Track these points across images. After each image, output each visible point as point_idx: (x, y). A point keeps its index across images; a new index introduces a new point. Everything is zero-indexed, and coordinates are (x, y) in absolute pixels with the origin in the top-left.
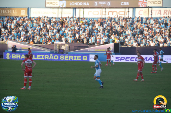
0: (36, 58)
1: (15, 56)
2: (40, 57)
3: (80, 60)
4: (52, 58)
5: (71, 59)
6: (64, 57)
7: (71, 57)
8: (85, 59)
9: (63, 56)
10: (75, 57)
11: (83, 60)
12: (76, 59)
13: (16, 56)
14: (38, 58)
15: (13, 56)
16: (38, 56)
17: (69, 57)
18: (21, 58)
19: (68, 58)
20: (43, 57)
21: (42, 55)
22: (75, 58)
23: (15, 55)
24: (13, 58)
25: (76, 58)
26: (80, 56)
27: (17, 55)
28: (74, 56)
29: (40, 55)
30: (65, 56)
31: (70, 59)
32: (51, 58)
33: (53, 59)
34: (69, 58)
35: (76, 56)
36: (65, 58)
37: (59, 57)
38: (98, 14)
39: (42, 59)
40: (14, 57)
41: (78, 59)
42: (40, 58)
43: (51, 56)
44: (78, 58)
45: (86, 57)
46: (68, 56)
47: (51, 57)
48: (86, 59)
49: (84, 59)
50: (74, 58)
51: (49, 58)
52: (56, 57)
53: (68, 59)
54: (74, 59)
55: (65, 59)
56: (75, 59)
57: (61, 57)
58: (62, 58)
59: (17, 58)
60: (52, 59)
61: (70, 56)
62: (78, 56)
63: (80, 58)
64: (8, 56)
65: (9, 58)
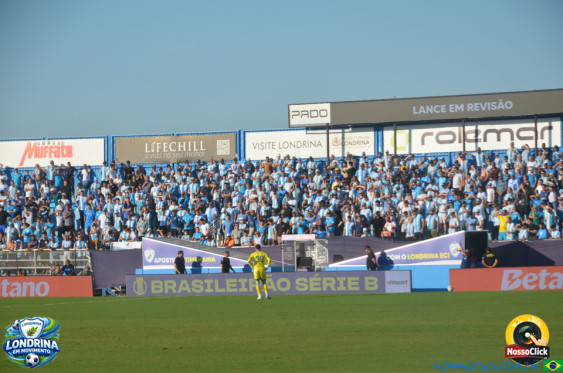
0: (223, 290)
1: (160, 286)
2: (235, 285)
3: (357, 289)
4: (273, 287)
5: (329, 288)
6: (308, 284)
7: (330, 282)
8: (373, 286)
9: (305, 280)
10: (341, 280)
11: (367, 288)
12: (344, 289)
13: (163, 286)
14: (229, 290)
15: (153, 287)
16: (228, 281)
17: (321, 282)
18: (180, 291)
19: (318, 284)
20: (243, 285)
21: (240, 280)
22: (342, 284)
23: (161, 282)
24: (153, 291)
25: (345, 284)
26: (357, 279)
27: (166, 282)
28: (338, 279)
29: (235, 280)
30: (312, 280)
31: (325, 289)
33: (275, 289)
34: (321, 286)
35: (344, 279)
36: (312, 284)
37: (293, 285)
38: (452, 142)
39: (241, 290)
40: (159, 289)
41: (350, 288)
42: (236, 290)
44: (350, 284)
45: (376, 279)
46: (319, 279)
48: (376, 288)
49: (370, 286)
50: (337, 284)
52: (284, 285)
53: (319, 289)
54: (339, 289)
55: (312, 289)
56: (342, 288)
57: (297, 281)
58: (300, 287)
59: (166, 291)
60: (271, 289)
61: (325, 279)
62: (350, 279)
63: (357, 283)
64: (140, 287)
65: (143, 293)
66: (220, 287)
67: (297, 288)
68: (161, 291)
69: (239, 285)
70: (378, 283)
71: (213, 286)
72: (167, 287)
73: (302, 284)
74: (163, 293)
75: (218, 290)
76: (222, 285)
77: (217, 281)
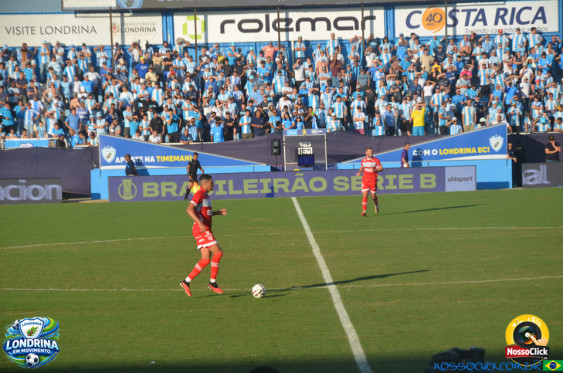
0: (240, 192)
1: (155, 189)
2: (255, 186)
3: (412, 187)
4: (304, 187)
6: (350, 183)
8: (430, 184)
9: (346, 179)
10: (391, 178)
11: (423, 186)
12: (394, 187)
13: (160, 189)
14: (247, 192)
15: (145, 190)
16: (246, 182)
20: (265, 186)
21: (262, 181)
22: (391, 182)
23: (156, 185)
24: (146, 195)
25: (396, 182)
26: (411, 176)
27: (164, 184)
28: (387, 177)
29: (256, 181)
30: (353, 178)
32: (300, 188)
33: (306, 190)
35: (395, 177)
36: (354, 183)
37: (330, 184)
38: (258, 30)
39: (262, 191)
40: (153, 192)
41: (402, 187)
42: (256, 192)
43: (297, 181)
44: (401, 182)
45: (433, 177)
47: (300, 184)
48: (434, 185)
49: (426, 184)
50: (386, 183)
51: (290, 187)
52: (318, 184)
54: (388, 187)
55: (354, 188)
56: (391, 186)
57: (336, 180)
58: (340, 186)
59: (164, 195)
60: (303, 190)
62: (401, 177)
63: (410, 181)
64: (127, 190)
65: (131, 197)
66: (235, 188)
67: (336, 188)
68: (157, 194)
69: (260, 186)
70: (436, 180)
71: (226, 187)
72: (164, 191)
73: (341, 184)
74: (160, 196)
75: (232, 192)
76: (238, 186)
77: (231, 183)
